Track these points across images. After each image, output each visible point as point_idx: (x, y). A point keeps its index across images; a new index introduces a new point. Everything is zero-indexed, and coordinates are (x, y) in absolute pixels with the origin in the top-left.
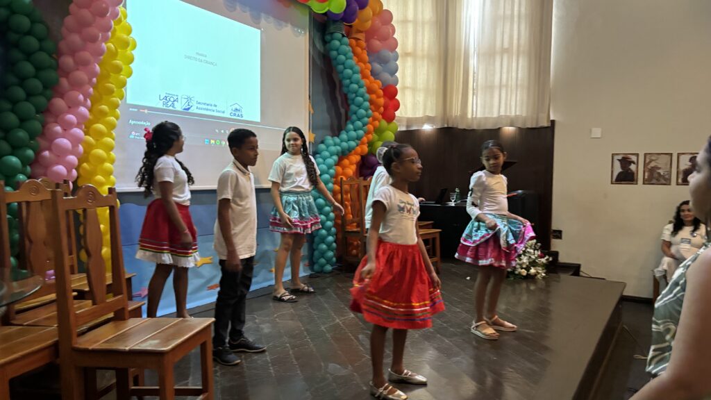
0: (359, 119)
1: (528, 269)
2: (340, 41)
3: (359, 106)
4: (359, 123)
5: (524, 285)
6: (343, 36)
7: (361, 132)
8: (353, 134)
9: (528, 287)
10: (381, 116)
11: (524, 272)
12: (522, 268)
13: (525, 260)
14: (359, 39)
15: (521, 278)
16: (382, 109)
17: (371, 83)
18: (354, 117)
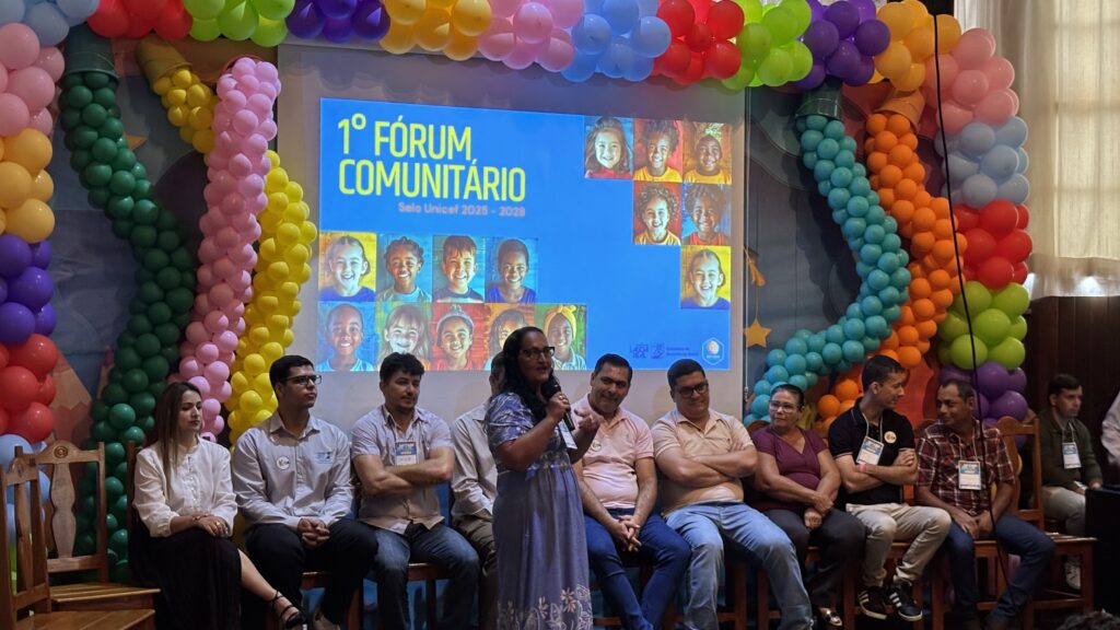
0: (875, 292)
2: (822, 131)
3: (874, 263)
4: (872, 302)
6: (830, 119)
7: (877, 322)
8: (855, 324)
14: (894, 113)
17: (916, 208)
18: (864, 288)
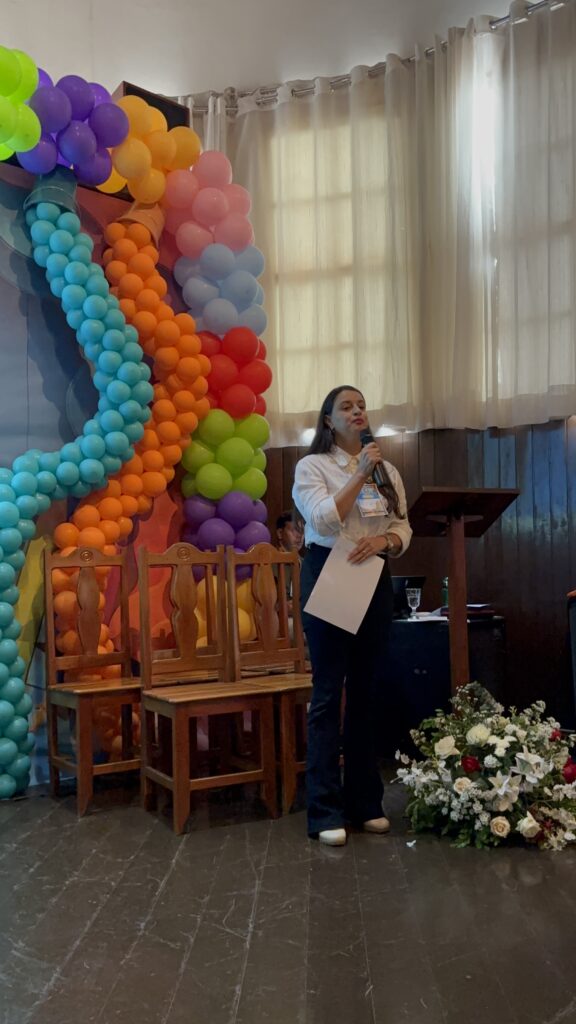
0: (115, 406)
1: (513, 816)
2: (54, 222)
4: (112, 416)
5: (502, 868)
6: (64, 210)
8: (93, 441)
9: (515, 874)
10: (205, 402)
11: (501, 826)
12: (494, 814)
13: (505, 787)
14: (135, 222)
15: (491, 845)
16: (202, 383)
17: (159, 320)
18: (102, 403)
